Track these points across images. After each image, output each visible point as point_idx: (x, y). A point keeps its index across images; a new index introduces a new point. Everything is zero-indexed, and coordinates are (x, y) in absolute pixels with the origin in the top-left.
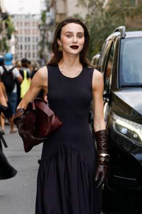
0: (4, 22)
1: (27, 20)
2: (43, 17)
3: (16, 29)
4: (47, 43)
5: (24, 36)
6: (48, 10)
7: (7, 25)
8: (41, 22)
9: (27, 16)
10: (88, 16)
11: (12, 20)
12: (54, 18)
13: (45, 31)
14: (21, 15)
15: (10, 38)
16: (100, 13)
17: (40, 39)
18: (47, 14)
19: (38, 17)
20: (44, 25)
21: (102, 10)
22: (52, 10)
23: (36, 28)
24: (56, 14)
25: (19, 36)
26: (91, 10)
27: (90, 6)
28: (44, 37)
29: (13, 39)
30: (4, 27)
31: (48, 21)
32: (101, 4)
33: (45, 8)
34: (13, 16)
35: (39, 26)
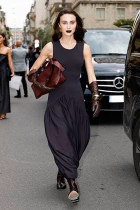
0: (7, 32)
1: (17, 31)
2: (25, 29)
3: (12, 34)
4: (27, 41)
5: (16, 38)
6: (27, 26)
7: (8, 33)
8: (23, 32)
9: (17, 29)
10: (45, 29)
11: (10, 30)
12: (29, 29)
13: (25, 35)
14: (15, 29)
15: (9, 38)
16: (50, 27)
17: (23, 39)
18: (27, 28)
19: (22, 29)
20: (25, 33)
21: (51, 26)
22: (28, 26)
23: (21, 34)
24: (31, 28)
25: (14, 38)
26: (46, 26)
27: (46, 24)
28: (25, 38)
29: (11, 39)
30: (7, 34)
31: (27, 31)
32: (51, 23)
33: (25, 25)
34: (11, 29)
35: (23, 33)
